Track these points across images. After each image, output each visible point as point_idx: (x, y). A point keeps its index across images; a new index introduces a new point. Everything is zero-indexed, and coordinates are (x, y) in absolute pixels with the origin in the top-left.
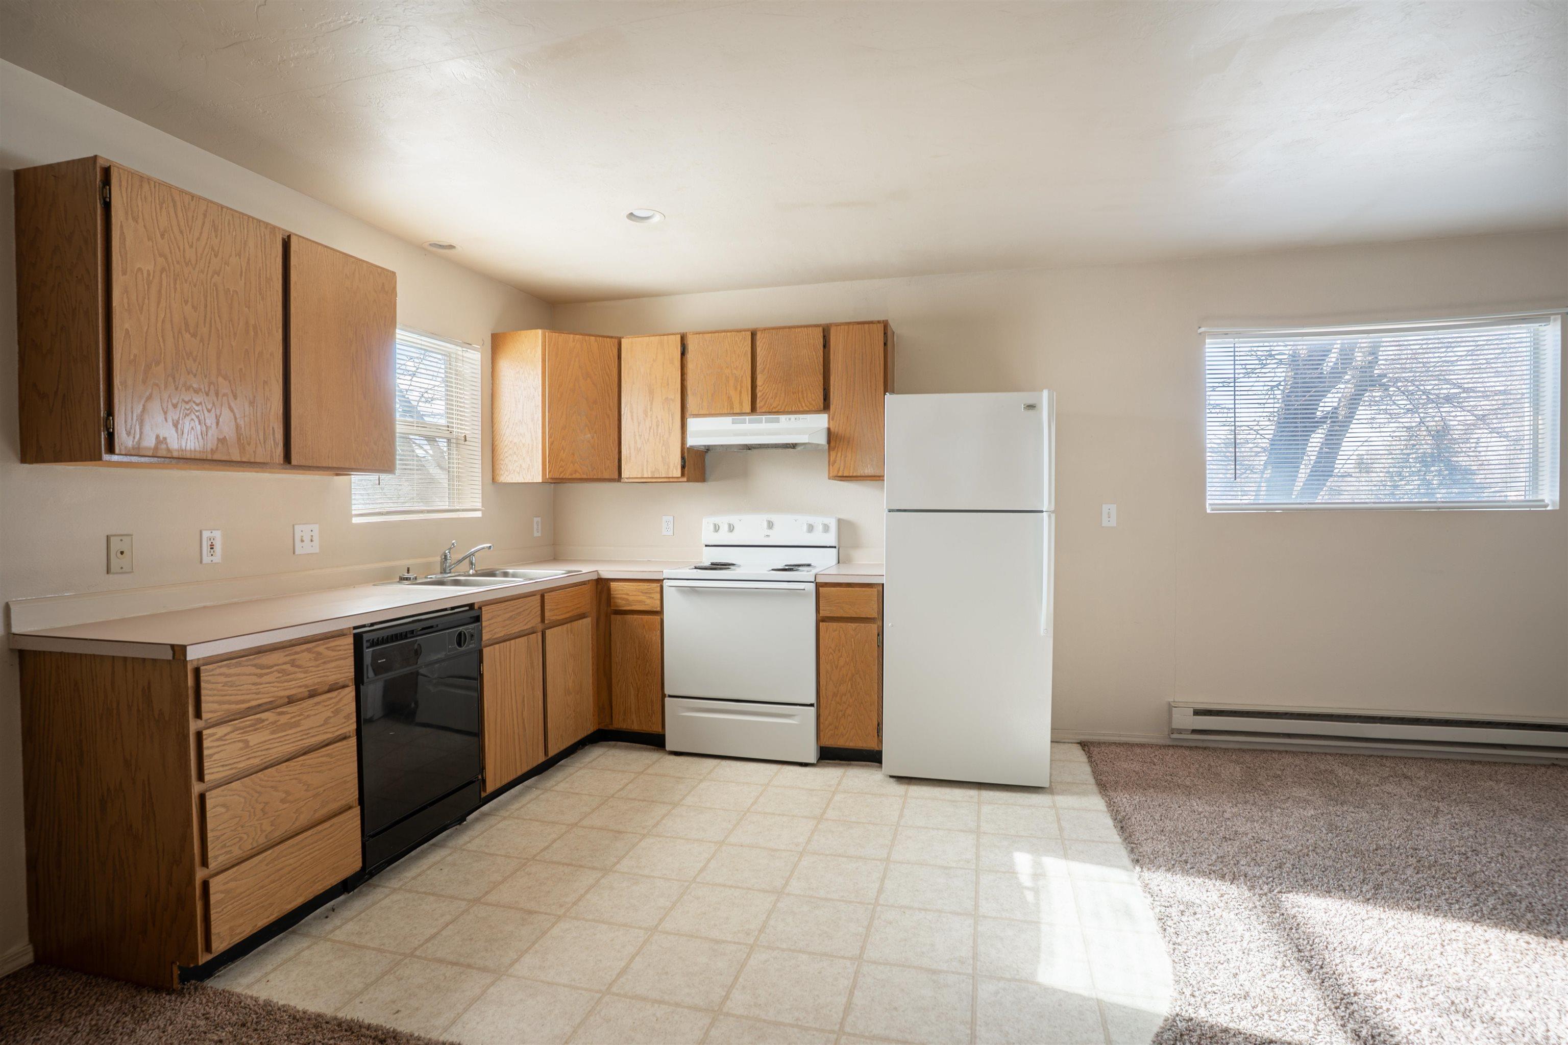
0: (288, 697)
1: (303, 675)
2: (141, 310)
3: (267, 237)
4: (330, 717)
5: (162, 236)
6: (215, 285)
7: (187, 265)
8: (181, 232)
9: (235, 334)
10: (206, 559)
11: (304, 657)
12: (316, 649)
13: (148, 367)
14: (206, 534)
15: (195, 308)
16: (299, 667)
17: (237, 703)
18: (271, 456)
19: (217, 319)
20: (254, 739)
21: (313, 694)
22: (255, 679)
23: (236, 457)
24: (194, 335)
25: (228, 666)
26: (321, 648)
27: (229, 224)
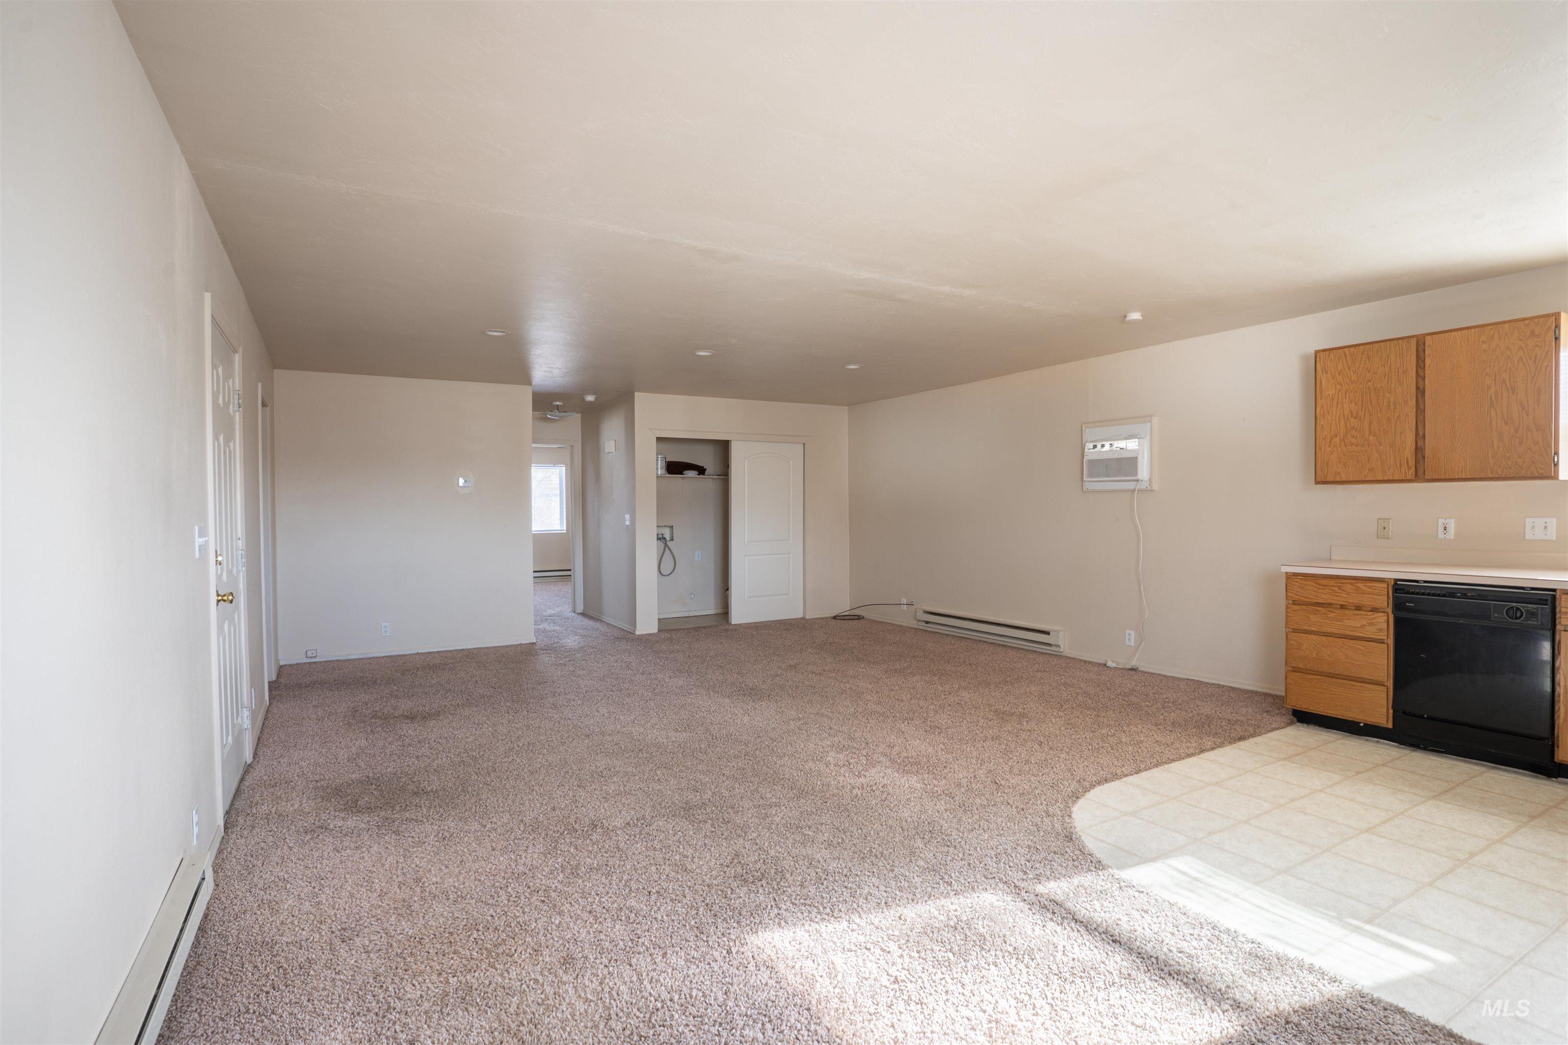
0: (1341, 605)
1: (1346, 596)
2: (1329, 413)
3: (1404, 347)
5: (1339, 374)
6: (1369, 388)
7: (1352, 383)
8: (1349, 368)
9: (1381, 411)
10: (1441, 535)
11: (1348, 587)
12: (1358, 585)
13: (1332, 439)
15: (1356, 404)
16: (1344, 591)
17: (1305, 597)
18: (1405, 475)
19: (1369, 405)
21: (1358, 608)
22: (1315, 589)
23: (1380, 478)
24: (1356, 418)
26: (1361, 585)
27: (1377, 351)
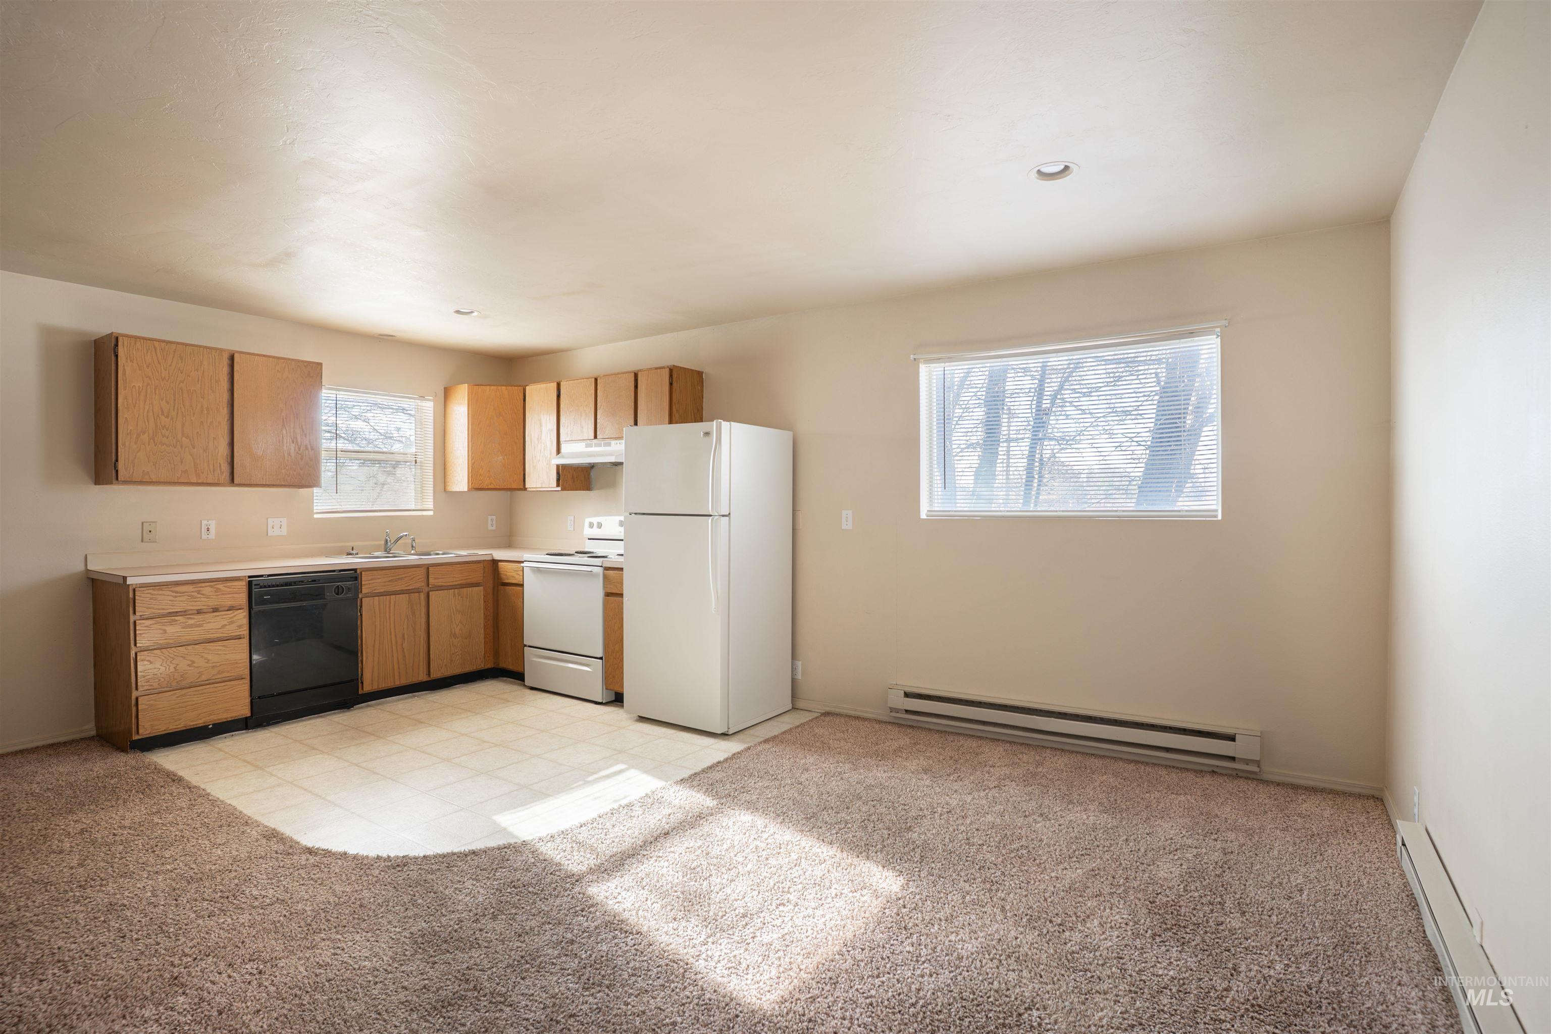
0: (197, 610)
1: (206, 600)
2: (135, 407)
3: (217, 357)
4: (226, 625)
5: (148, 367)
6: (181, 389)
7: (163, 380)
8: (159, 363)
9: (194, 414)
10: (204, 536)
11: (207, 590)
12: (218, 586)
13: (138, 435)
14: (204, 522)
15: (168, 403)
16: (203, 595)
17: (159, 609)
18: (218, 479)
19: (182, 406)
20: (170, 629)
21: (215, 610)
22: (171, 598)
23: (194, 480)
24: (167, 417)
25: (153, 590)
26: (220, 586)
27: (190, 354)
